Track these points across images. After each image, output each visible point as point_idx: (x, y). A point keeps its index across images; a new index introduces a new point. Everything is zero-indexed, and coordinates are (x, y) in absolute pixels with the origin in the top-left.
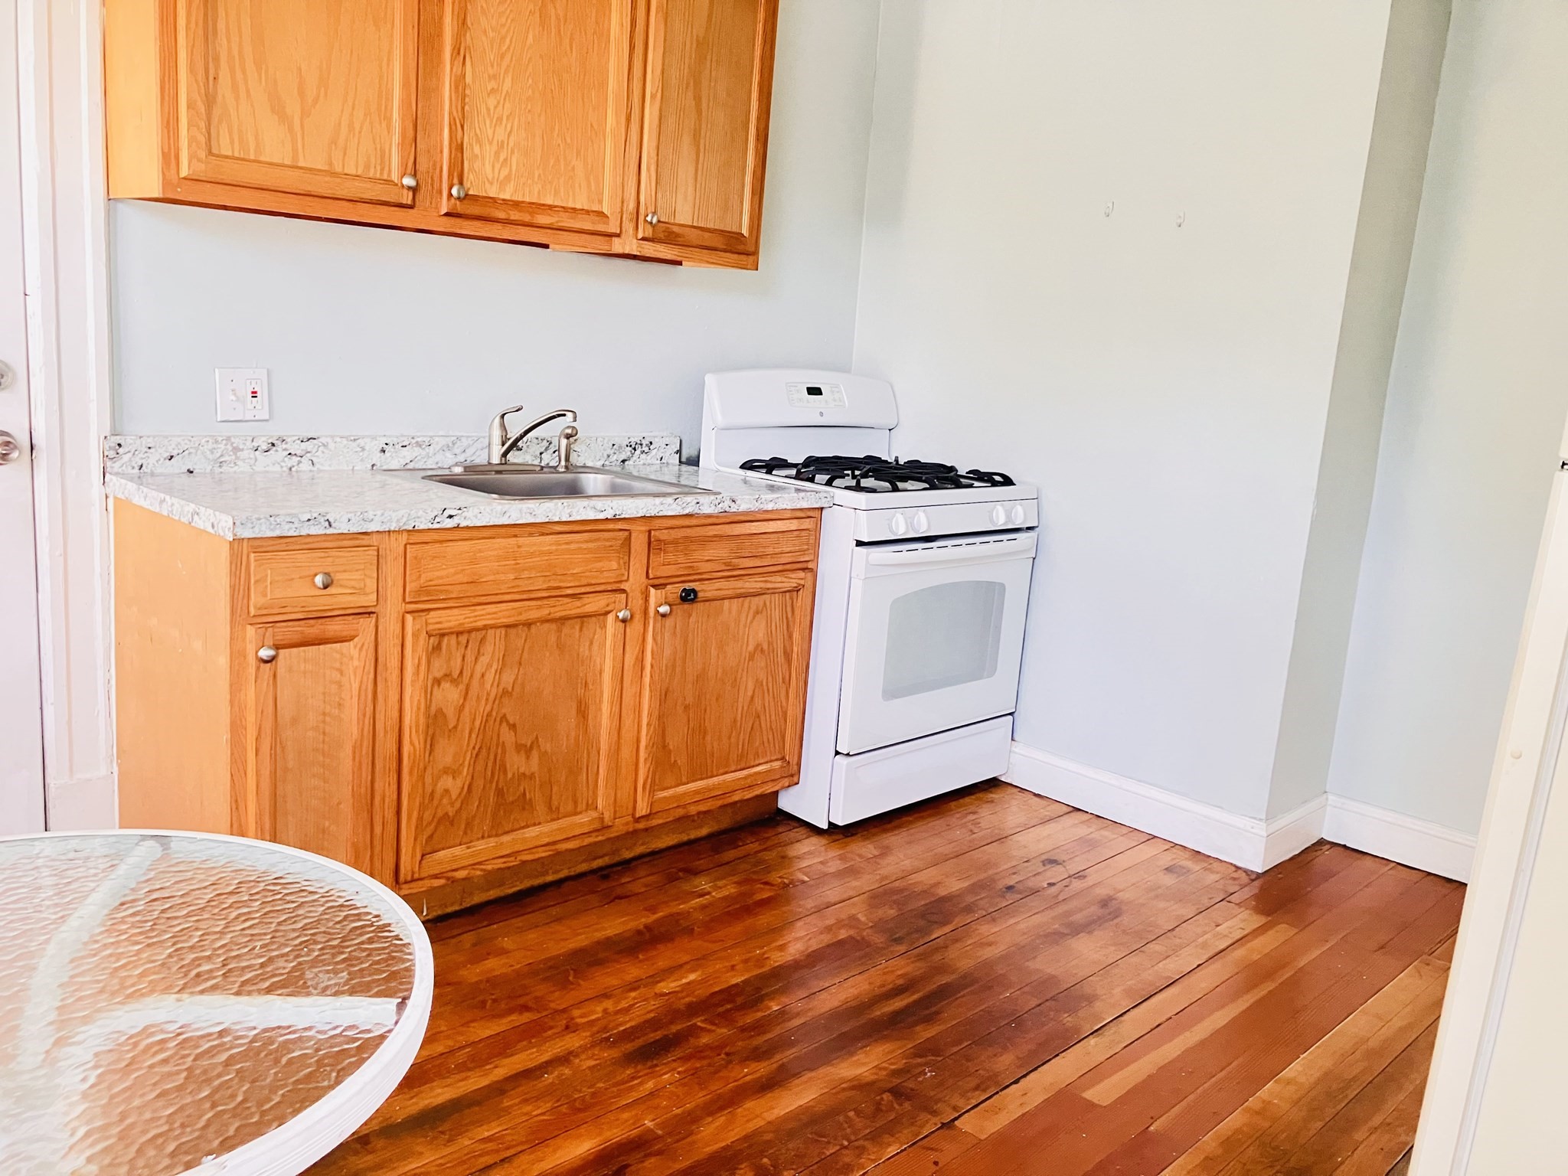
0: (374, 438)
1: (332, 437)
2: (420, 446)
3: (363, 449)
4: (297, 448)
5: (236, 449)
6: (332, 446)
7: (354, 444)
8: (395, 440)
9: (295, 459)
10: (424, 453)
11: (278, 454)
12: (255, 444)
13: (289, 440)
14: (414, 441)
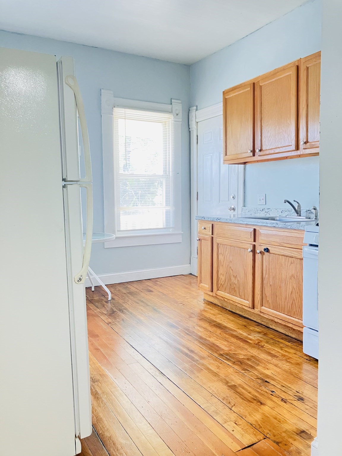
0: (280, 209)
1: (273, 208)
2: (289, 211)
3: (278, 212)
4: (267, 211)
5: (258, 210)
6: (272, 210)
7: (276, 210)
8: (284, 210)
9: (266, 213)
10: (290, 213)
11: (264, 212)
12: (260, 209)
13: (265, 209)
14: (288, 210)
